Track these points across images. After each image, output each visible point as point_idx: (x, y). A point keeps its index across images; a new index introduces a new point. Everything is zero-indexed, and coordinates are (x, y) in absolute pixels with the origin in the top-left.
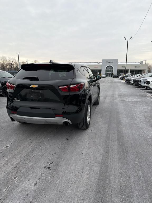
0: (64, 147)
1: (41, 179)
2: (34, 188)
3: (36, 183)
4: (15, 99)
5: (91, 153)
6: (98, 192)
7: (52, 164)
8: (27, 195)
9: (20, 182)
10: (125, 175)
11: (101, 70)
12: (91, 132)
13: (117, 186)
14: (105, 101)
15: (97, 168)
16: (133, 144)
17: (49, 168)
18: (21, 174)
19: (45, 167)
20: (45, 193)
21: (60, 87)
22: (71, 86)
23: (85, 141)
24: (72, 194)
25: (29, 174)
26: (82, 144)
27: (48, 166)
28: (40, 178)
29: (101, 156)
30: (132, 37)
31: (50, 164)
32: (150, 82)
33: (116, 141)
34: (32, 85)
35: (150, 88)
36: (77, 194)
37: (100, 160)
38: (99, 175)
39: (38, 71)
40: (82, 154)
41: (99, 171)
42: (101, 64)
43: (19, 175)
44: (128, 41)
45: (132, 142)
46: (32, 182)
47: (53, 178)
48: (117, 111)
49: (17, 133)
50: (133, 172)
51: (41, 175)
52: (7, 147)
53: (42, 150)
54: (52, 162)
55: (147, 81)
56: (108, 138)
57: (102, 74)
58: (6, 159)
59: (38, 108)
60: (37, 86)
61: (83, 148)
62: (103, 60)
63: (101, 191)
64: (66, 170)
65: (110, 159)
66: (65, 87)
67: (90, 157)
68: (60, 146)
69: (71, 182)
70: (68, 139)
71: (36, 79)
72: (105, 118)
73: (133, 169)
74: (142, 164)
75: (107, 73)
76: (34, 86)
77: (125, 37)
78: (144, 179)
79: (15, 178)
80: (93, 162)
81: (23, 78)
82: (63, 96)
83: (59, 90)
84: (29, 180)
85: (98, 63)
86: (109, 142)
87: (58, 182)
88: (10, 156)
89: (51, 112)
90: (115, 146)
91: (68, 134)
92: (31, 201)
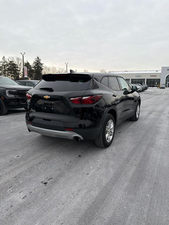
0: (72, 164)
1: (33, 193)
2: (21, 201)
3: (26, 197)
4: (32, 109)
5: (98, 176)
6: (83, 219)
7: (51, 180)
8: (11, 206)
9: (11, 193)
10: (125, 207)
11: (159, 80)
12: (110, 151)
13: (109, 218)
14: (147, 116)
15: (95, 193)
16: (156, 172)
17: (45, 183)
18: (16, 185)
19: (42, 182)
20: (28, 208)
21: (71, 99)
22: (84, 98)
23: (98, 161)
24: (54, 215)
25: (24, 187)
26: (92, 164)
27: (45, 182)
28: (31, 192)
29: (109, 180)
31: (48, 180)
33: (136, 165)
36: (59, 216)
37: (104, 184)
38: (93, 201)
39: (56, 81)
40: (88, 174)
41: (96, 196)
42: (160, 72)
43: (15, 186)
45: (156, 169)
46: (22, 195)
47: (44, 194)
48: (157, 130)
49: (34, 144)
50: (137, 205)
51: (34, 189)
52: (18, 156)
53: (48, 164)
54: (52, 178)
56: (128, 160)
57: (160, 84)
58: (12, 167)
59: (50, 120)
60: (49, 97)
61: (92, 168)
62: (162, 67)
63: (87, 219)
64: (60, 189)
65: (116, 185)
66: (77, 98)
67: (94, 179)
68: (67, 163)
69: (60, 203)
70: (80, 156)
71: (50, 90)
72: (137, 137)
73: (139, 202)
74: (154, 198)
75: (168, 83)
76: (47, 97)
78: (148, 217)
79: (9, 188)
80: (95, 185)
81: (40, 89)
82: (75, 109)
83: (70, 102)
84: (20, 192)
85: (157, 71)
86: (126, 166)
87: (46, 200)
88: (17, 166)
89: (62, 125)
90: (131, 171)
91: (83, 151)
92: (12, 212)
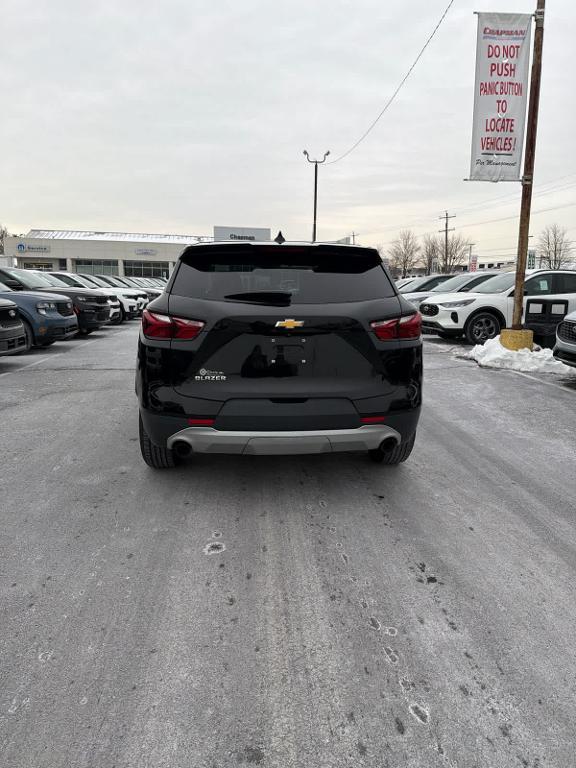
0: (399, 520)
1: (449, 610)
2: (460, 636)
3: (452, 624)
4: (204, 371)
5: (493, 525)
7: (427, 569)
8: (469, 656)
9: (405, 633)
17: (432, 580)
18: (375, 612)
19: (421, 581)
21: (373, 325)
22: (403, 320)
27: (425, 577)
28: (444, 611)
30: (328, 153)
31: (423, 571)
32: (439, 307)
34: (282, 319)
35: (439, 326)
43: (376, 616)
44: (316, 166)
46: (437, 624)
47: (475, 602)
49: (191, 502)
51: (437, 602)
52: (216, 547)
54: (424, 565)
55: (429, 305)
59: (302, 400)
60: (299, 323)
61: (453, 514)
66: (386, 323)
70: (382, 497)
76: (290, 324)
77: (305, 153)
79: (374, 626)
81: (226, 297)
82: (382, 353)
83: (371, 335)
84: (422, 621)
87: (502, 608)
